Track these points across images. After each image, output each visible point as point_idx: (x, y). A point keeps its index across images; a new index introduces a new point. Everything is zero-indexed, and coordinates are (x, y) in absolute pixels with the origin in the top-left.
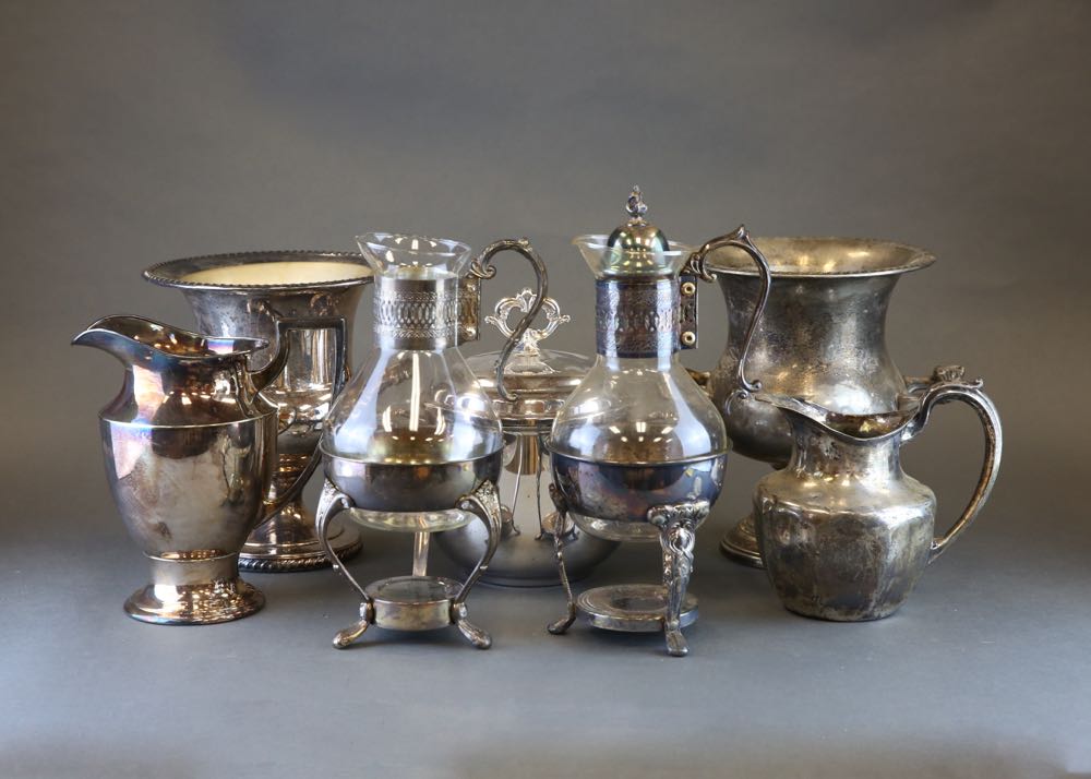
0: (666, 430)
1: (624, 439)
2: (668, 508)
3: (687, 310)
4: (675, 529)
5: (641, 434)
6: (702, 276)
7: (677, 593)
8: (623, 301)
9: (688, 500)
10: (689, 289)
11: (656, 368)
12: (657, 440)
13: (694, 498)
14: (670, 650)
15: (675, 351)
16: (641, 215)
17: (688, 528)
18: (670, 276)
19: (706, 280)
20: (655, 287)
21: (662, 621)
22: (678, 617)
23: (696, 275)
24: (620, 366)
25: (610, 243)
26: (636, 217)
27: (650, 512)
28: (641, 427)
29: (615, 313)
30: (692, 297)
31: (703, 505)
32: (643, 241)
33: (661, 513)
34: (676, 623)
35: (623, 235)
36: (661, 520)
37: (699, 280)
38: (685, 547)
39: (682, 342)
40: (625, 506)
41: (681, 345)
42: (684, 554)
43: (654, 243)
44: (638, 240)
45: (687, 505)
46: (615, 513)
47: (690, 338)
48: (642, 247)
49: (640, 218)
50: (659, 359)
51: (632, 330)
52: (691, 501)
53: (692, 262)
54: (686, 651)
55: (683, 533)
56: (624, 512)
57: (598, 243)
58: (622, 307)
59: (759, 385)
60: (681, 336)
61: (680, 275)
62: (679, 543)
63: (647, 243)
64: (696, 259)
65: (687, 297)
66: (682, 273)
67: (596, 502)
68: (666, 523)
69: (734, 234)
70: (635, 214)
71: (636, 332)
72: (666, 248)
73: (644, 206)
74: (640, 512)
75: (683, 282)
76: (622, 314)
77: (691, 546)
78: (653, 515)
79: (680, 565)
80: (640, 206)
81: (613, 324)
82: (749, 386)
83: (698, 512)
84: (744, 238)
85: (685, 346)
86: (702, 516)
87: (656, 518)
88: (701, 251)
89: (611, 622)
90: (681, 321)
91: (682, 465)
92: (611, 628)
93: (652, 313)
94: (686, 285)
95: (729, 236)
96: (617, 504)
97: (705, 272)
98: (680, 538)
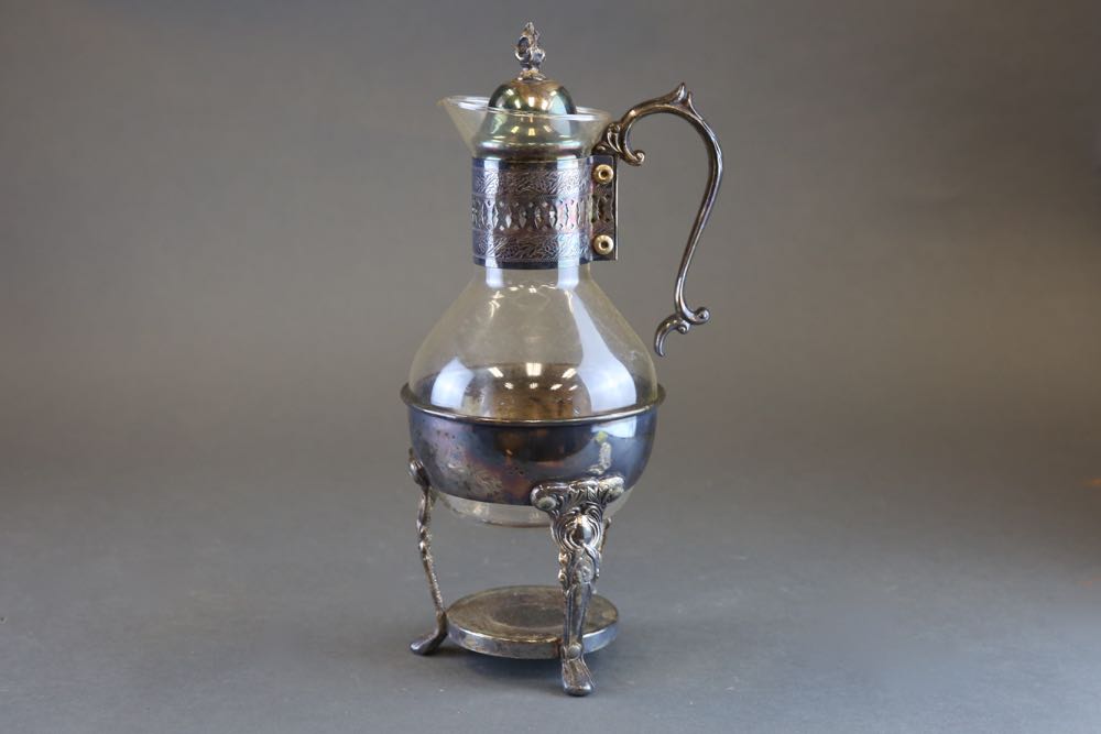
0: (569, 374)
1: (509, 386)
2: (562, 486)
3: (601, 206)
4: (573, 517)
5: (534, 380)
6: (623, 156)
7: (576, 607)
8: (503, 186)
9: (590, 475)
10: (605, 173)
11: (555, 283)
12: (556, 387)
13: (600, 472)
14: (566, 686)
15: (583, 261)
16: (537, 64)
17: (593, 515)
18: (576, 152)
19: (629, 161)
20: (552, 166)
21: (557, 644)
22: (580, 640)
23: (615, 154)
24: (505, 279)
25: (493, 104)
26: (529, 67)
27: (536, 491)
28: (534, 369)
29: (493, 203)
30: (610, 185)
31: (614, 482)
32: (538, 103)
33: (550, 493)
34: (577, 647)
35: (510, 92)
36: (550, 504)
37: (621, 162)
38: (588, 543)
39: (593, 248)
40: (499, 482)
41: (594, 254)
42: (586, 551)
43: (553, 104)
44: (531, 101)
45: (590, 482)
46: (487, 491)
47: (605, 244)
48: (537, 110)
49: (534, 70)
50: (560, 271)
51: (516, 228)
52: (597, 476)
53: (609, 135)
54: (588, 687)
55: (584, 521)
56: (498, 490)
57: (474, 104)
58: (503, 193)
59: (706, 314)
60: (593, 242)
61: (593, 154)
62: (579, 535)
63: (544, 105)
64: (614, 131)
65: (602, 186)
66: (595, 151)
67: (460, 476)
68: (558, 507)
69: (672, 97)
70: (528, 63)
71: (522, 231)
72: (571, 110)
73: (538, 51)
74: (520, 491)
75: (596, 165)
76: (501, 204)
77: (597, 540)
78: (539, 496)
79: (579, 567)
80: (534, 51)
81: (492, 220)
82: (690, 315)
83: (606, 492)
84: (684, 102)
85: (599, 256)
86: (612, 498)
87: (543, 500)
88: (623, 120)
89: (486, 643)
90: (593, 221)
91: (589, 424)
92: (486, 652)
93: (545, 205)
94: (601, 167)
95: (663, 100)
96: (487, 479)
97: (628, 150)
98: (580, 528)
